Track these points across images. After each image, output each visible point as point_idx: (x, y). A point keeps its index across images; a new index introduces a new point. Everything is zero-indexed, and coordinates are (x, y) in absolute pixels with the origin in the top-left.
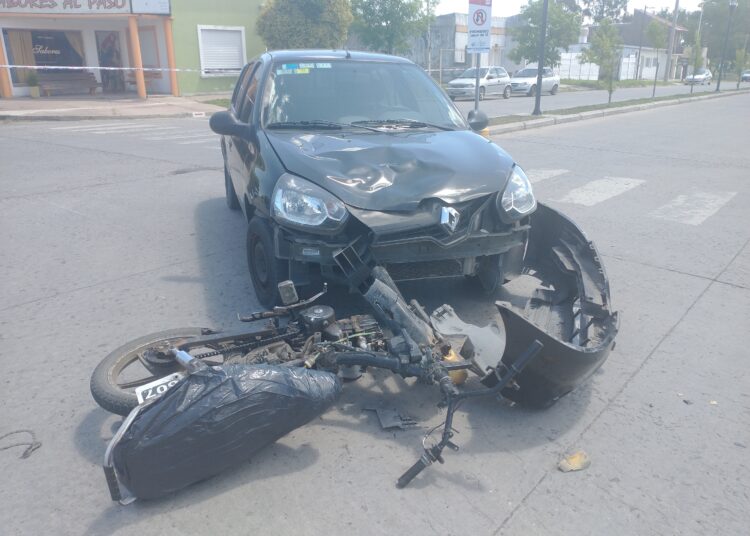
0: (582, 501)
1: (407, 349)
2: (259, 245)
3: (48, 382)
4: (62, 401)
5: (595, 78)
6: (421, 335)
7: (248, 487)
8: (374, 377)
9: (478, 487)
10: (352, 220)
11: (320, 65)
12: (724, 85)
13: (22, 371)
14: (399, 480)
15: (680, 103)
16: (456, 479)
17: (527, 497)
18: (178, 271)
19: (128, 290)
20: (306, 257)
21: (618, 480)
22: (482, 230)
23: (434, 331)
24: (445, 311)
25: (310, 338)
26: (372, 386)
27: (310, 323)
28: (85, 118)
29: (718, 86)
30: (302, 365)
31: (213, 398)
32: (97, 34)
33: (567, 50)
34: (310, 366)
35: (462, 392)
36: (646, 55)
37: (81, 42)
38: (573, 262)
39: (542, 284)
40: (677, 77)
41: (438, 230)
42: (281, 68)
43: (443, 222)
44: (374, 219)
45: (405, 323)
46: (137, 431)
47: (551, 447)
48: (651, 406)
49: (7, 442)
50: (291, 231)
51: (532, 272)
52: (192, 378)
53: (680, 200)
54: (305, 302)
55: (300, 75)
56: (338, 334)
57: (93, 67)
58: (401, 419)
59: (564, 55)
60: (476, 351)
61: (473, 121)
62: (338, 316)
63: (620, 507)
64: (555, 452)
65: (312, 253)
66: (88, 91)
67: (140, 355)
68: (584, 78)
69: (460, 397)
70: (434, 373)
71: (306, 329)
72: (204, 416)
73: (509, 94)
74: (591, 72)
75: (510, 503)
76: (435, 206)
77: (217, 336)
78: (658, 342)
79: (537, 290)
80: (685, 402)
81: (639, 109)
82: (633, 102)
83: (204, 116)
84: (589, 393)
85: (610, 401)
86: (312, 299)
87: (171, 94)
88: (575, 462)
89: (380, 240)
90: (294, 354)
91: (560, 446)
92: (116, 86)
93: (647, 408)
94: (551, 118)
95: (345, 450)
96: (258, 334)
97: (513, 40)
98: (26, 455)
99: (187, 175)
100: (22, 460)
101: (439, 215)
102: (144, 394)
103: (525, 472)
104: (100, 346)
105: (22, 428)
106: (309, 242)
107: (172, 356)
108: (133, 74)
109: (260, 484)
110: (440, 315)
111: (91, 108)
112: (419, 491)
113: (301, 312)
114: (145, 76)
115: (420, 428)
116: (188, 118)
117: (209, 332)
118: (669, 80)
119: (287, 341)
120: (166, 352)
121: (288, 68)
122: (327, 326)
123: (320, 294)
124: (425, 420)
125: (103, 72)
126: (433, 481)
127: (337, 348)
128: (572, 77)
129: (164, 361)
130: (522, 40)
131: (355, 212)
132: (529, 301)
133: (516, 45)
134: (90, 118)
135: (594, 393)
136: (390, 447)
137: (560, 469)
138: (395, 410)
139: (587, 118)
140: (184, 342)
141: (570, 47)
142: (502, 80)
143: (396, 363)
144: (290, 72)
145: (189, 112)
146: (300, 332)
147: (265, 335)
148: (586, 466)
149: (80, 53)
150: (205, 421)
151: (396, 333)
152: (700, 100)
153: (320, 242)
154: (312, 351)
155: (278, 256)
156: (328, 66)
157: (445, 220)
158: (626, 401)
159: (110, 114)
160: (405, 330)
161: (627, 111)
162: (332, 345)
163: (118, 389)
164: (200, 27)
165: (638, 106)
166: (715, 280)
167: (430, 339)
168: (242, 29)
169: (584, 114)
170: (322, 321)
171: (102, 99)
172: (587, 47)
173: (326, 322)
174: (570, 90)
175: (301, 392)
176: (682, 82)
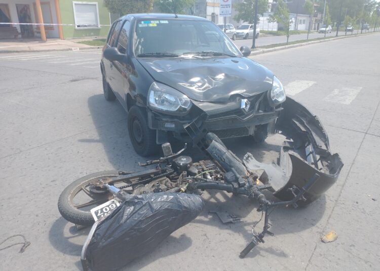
0: (339, 259)
1: (237, 180)
2: (136, 121)
3: (26, 204)
4: (37, 216)
5: (275, 30)
6: (241, 171)
7: (157, 262)
8: (210, 193)
9: (283, 255)
10: (194, 107)
11: (162, 22)
12: (340, 33)
13: (9, 199)
14: (241, 253)
15: (321, 42)
16: (271, 251)
17: (311, 259)
18: (87, 137)
19: (61, 148)
20: (167, 128)
21: (354, 246)
22: (260, 111)
23: (247, 168)
24: (249, 156)
25: (181, 175)
26: (210, 198)
27: (180, 166)
28: (14, 52)
29: (337, 33)
30: (179, 191)
31: (139, 214)
32: (17, 6)
33: (263, 16)
34: (184, 190)
35: (273, 203)
36: (300, 18)
37: (8, 10)
38: (305, 127)
39: (287, 138)
40: (315, 29)
41: (239, 111)
42: (141, 23)
43: (242, 107)
44: (206, 107)
45: (232, 164)
46: (99, 237)
47: (314, 229)
48: (357, 203)
49: (9, 243)
50: (159, 114)
51: (280, 132)
52: (127, 203)
53: (336, 91)
54: (175, 155)
55: (152, 27)
56: (196, 172)
57: (16, 23)
58: (231, 217)
59: (261, 18)
60: (269, 178)
61: (243, 52)
62: (194, 161)
63: (359, 261)
64: (317, 232)
65: (170, 126)
66: (14, 37)
67: (83, 187)
68: (270, 30)
69: (272, 206)
70: (253, 192)
71: (178, 169)
72: (135, 225)
73: (235, 38)
74: (274, 27)
75: (303, 263)
76: (238, 98)
77: (129, 176)
78: (350, 167)
79: (285, 142)
80: (373, 199)
81: (302, 45)
82: (298, 42)
83: (78, 50)
84: (325, 197)
85: (336, 201)
86: (180, 152)
87: (59, 38)
88: (330, 237)
89: (209, 118)
90: (174, 184)
91: (319, 228)
92: (29, 34)
93: (355, 204)
94: (261, 50)
95: (205, 237)
96: (152, 173)
97: (236, 10)
98: (22, 250)
99: (79, 82)
100: (21, 254)
101: (240, 104)
102: (96, 213)
103: (306, 244)
104: (52, 181)
105: (16, 234)
106: (169, 120)
107: (105, 188)
108: (38, 28)
109: (163, 260)
110: (247, 158)
111: (17, 46)
112: (253, 259)
113: (174, 160)
114: (45, 29)
115: (243, 222)
116: (70, 51)
117: (123, 174)
118: (311, 31)
119: (168, 176)
120: (101, 186)
121: (145, 23)
122: (189, 167)
123: (183, 150)
124: (244, 217)
125: (21, 26)
126: (259, 253)
127: (196, 180)
128: (264, 30)
129: (101, 192)
130: (240, 11)
131: (195, 103)
132: (282, 148)
133: (237, 13)
134: (17, 52)
135: (326, 197)
136: (230, 234)
137: (323, 241)
138: (226, 212)
139: (278, 50)
140: (111, 180)
141: (264, 14)
142: (231, 30)
143: (230, 188)
144: (146, 25)
145: (70, 48)
146: (174, 172)
147: (155, 174)
148: (336, 239)
149: (8, 16)
150: (136, 228)
151: (228, 171)
152: (329, 40)
153: (176, 120)
154: (183, 182)
155: (151, 128)
156: (166, 22)
157: (243, 106)
158: (344, 201)
159: (28, 49)
160: (233, 169)
161: (297, 46)
162: (194, 178)
163: (76, 209)
164: (74, 2)
165: (301, 44)
166: (366, 133)
167: (246, 172)
168: (96, 3)
169: (276, 48)
170: (187, 165)
171: (22, 41)
172: (272, 14)
173: (189, 165)
174: (264, 36)
175: (185, 207)
176: (317, 32)
